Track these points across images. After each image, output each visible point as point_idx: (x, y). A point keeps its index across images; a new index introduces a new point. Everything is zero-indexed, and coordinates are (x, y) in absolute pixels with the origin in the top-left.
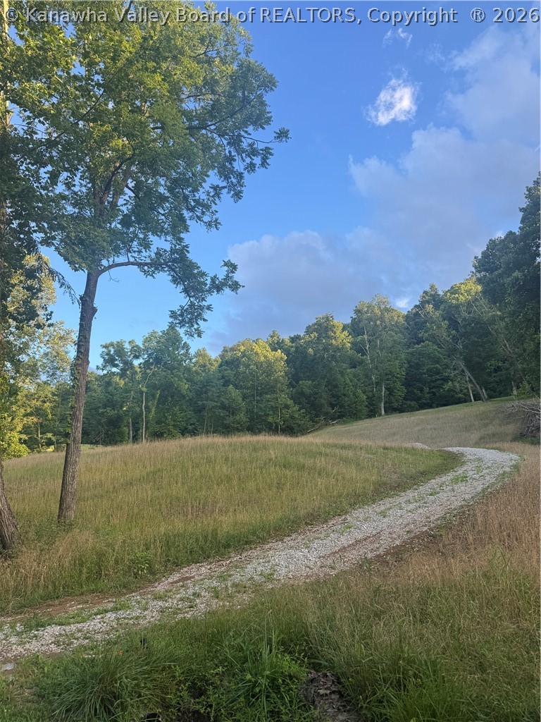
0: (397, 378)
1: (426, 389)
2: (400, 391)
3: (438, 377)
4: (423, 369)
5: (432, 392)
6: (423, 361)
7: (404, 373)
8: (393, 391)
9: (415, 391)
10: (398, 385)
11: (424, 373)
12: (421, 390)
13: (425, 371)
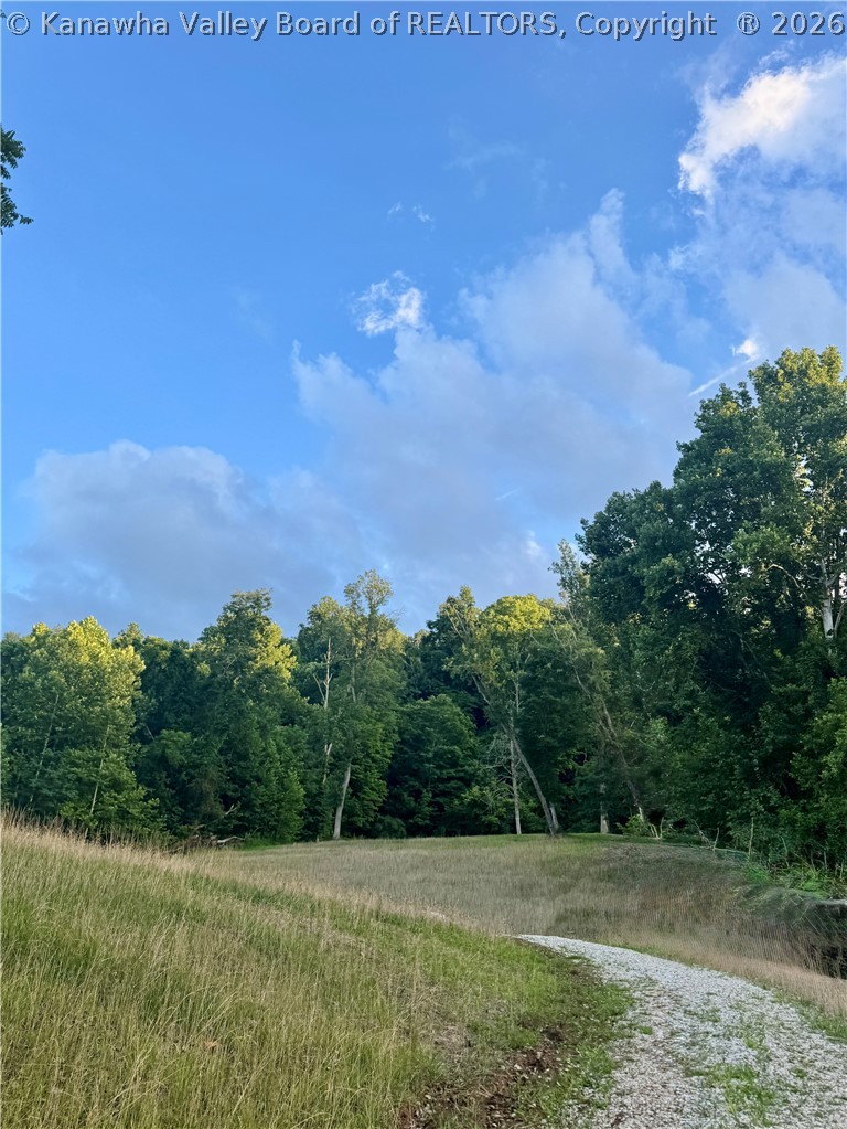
0: (374, 761)
1: (427, 796)
2: (376, 790)
3: (452, 772)
4: (427, 751)
5: (437, 804)
6: (429, 734)
7: (389, 753)
8: (361, 788)
9: (405, 795)
10: (374, 777)
11: (428, 761)
12: (417, 795)
13: (431, 755)
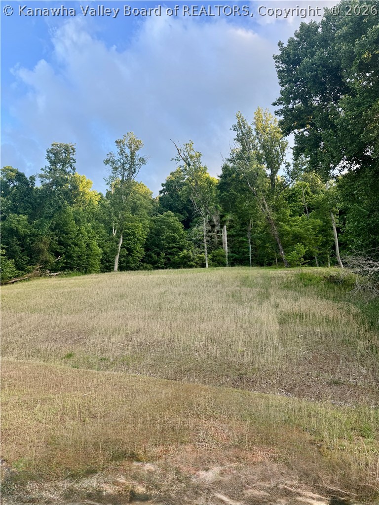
1: (163, 255)
2: (140, 252)
3: (174, 245)
5: (168, 258)
6: (163, 229)
12: (158, 254)
